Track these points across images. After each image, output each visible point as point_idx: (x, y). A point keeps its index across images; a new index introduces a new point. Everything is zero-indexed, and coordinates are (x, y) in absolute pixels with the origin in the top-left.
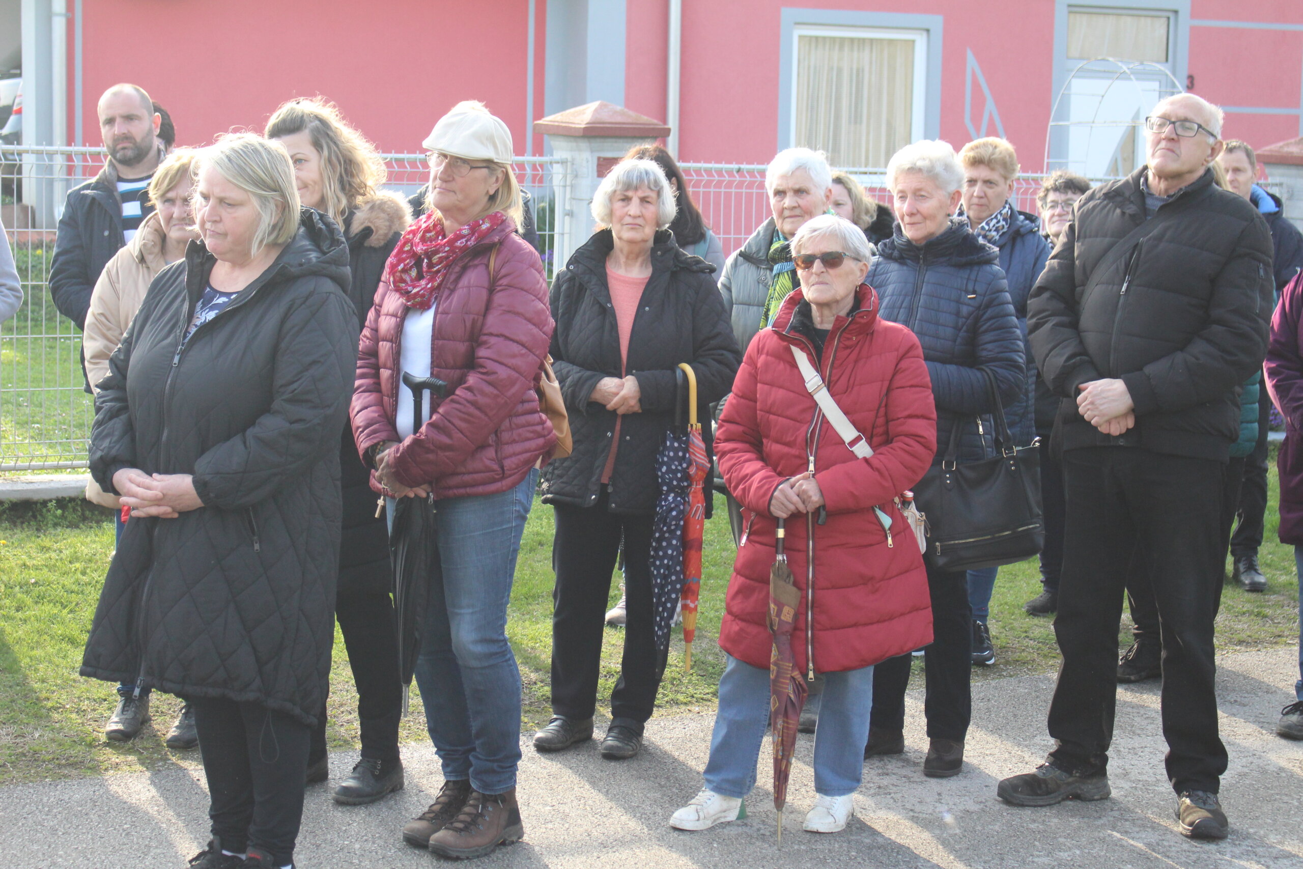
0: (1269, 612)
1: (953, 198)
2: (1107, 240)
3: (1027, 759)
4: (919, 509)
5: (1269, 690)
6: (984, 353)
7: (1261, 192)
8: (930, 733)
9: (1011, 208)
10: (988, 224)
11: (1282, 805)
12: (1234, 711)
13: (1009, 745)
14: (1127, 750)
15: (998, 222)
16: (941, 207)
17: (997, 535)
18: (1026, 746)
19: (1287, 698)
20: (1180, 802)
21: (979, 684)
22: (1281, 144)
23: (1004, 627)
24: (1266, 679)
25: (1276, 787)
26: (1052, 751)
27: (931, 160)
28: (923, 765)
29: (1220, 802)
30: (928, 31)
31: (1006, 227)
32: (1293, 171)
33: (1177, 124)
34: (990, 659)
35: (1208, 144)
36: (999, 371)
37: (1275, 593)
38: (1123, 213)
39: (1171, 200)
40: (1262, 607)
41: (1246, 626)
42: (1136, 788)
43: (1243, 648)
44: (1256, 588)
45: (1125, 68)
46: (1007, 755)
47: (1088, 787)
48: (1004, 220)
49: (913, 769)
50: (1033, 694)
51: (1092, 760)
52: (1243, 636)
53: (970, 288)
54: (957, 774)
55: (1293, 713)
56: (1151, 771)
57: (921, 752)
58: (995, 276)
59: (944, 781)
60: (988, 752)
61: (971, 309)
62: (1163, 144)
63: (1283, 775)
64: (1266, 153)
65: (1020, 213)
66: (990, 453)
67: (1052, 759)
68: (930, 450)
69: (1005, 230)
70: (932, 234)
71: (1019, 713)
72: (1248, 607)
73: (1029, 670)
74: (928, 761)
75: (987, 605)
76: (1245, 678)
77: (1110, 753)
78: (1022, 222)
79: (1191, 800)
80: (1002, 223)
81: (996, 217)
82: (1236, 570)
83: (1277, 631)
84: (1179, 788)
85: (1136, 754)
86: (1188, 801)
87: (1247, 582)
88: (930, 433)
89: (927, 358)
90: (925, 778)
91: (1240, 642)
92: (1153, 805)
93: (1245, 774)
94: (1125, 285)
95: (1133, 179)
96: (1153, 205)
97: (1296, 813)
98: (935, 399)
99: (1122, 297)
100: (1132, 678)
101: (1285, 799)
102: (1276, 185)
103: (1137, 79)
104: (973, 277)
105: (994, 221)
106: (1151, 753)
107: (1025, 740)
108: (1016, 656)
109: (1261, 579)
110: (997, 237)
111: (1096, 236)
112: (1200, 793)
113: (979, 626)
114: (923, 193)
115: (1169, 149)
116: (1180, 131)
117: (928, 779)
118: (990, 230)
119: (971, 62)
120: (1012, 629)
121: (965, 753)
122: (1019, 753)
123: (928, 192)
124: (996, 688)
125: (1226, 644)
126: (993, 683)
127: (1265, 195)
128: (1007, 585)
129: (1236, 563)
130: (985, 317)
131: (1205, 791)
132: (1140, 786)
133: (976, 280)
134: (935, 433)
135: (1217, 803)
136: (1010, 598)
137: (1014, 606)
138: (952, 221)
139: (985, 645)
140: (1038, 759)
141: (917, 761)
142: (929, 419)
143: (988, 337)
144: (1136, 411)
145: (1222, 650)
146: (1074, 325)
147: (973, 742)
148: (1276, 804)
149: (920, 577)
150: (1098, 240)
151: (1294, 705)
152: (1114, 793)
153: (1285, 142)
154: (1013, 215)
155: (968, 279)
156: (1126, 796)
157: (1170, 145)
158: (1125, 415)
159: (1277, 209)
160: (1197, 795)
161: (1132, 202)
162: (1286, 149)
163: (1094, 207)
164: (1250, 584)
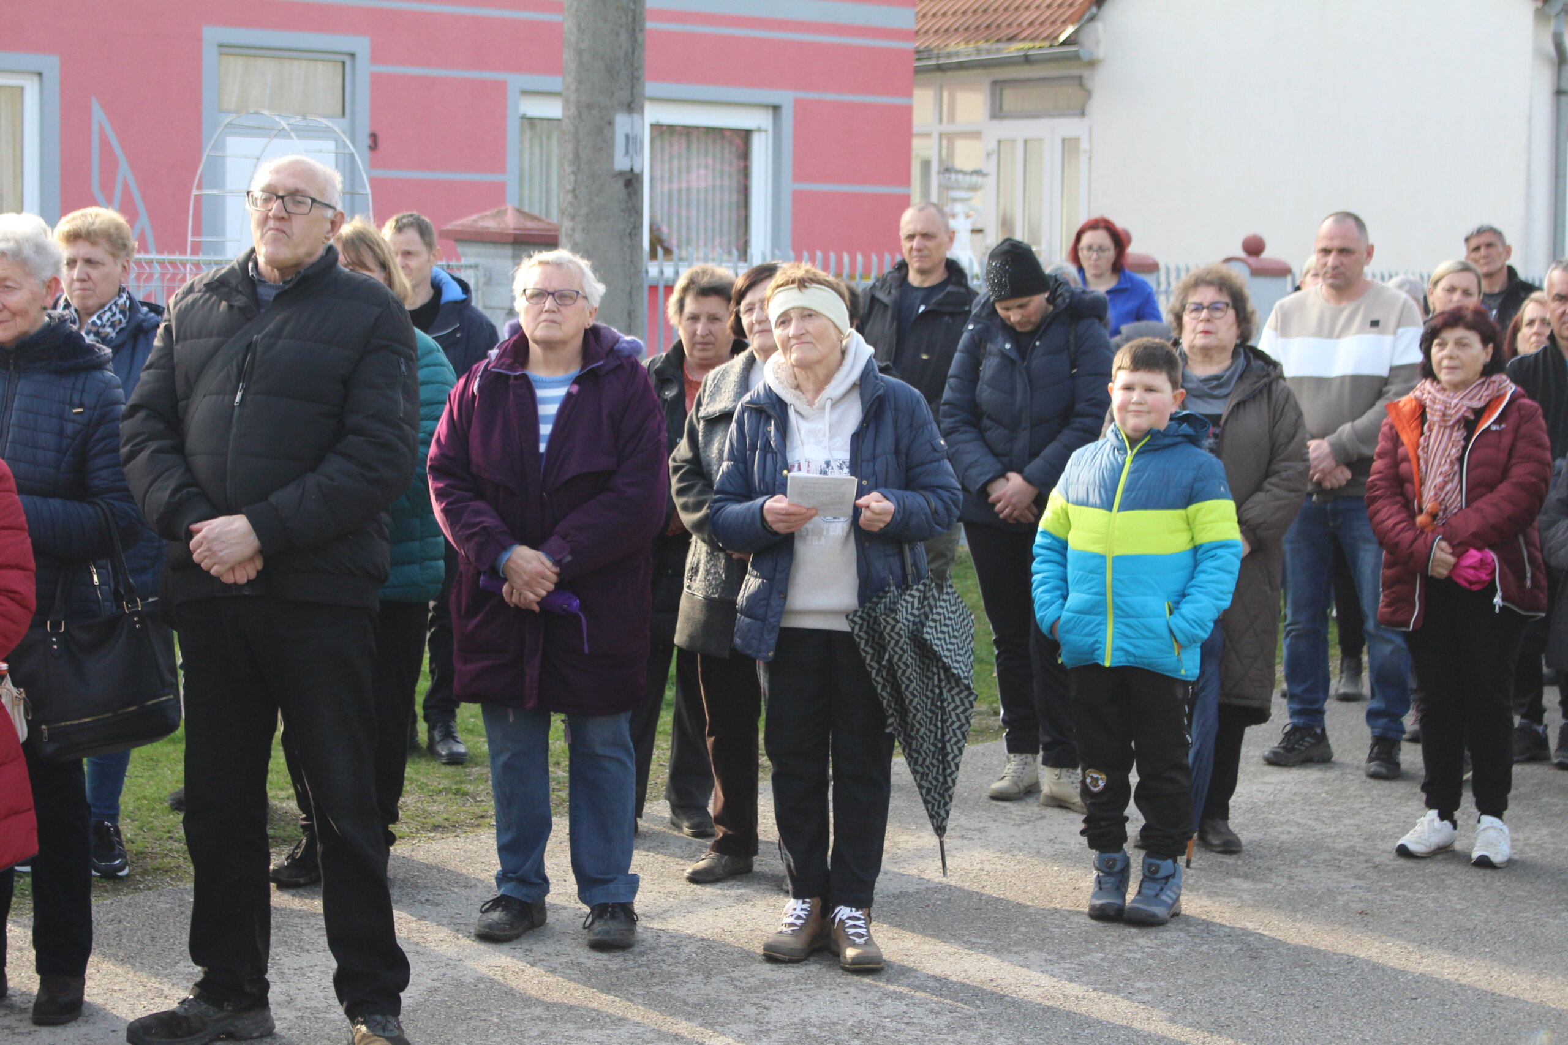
0: (470, 788)
1: (49, 287)
2: (213, 340)
3: (166, 992)
4: (16, 684)
5: (468, 884)
6: (96, 482)
7: (444, 276)
8: (39, 970)
9: (130, 298)
10: (100, 318)
11: (479, 1024)
12: (425, 912)
13: (144, 976)
14: (292, 971)
15: (114, 315)
16: (34, 299)
17: (120, 712)
18: (166, 976)
19: (489, 892)
20: (354, 1031)
21: (108, 902)
22: (474, 217)
23: (141, 828)
24: (464, 871)
25: (473, 1002)
26: (199, 979)
27: (17, 242)
28: (31, 1010)
29: (403, 1026)
30: (40, 75)
31: (124, 321)
32: (490, 250)
33: (286, 199)
34: (122, 869)
35: (325, 218)
36: (116, 503)
37: (477, 765)
38: (231, 307)
39: (287, 287)
40: (461, 783)
41: (442, 807)
42: (302, 1018)
43: (439, 835)
44: (455, 760)
45: (283, 124)
46: (141, 990)
47: (245, 1023)
48: (122, 312)
49: (18, 1017)
50: (177, 909)
51: (248, 988)
52: (438, 820)
53: (76, 399)
54: (75, 1019)
55: (494, 910)
56: (321, 995)
57: (30, 995)
58: (108, 384)
59: (59, 1030)
60: (116, 988)
61: (77, 426)
62: (271, 223)
63: (482, 986)
64: (458, 229)
65: (143, 304)
66: (109, 608)
67: (198, 990)
68: (28, 609)
69: (123, 325)
70: (26, 333)
71: (158, 934)
72: (445, 783)
73: (172, 879)
74: (37, 1005)
75: (117, 799)
76: (440, 871)
77: (271, 976)
78: (146, 314)
79: (368, 1027)
80: (119, 316)
81: (110, 309)
82: (431, 738)
83: (478, 811)
84: (353, 1013)
85: (304, 975)
86: (364, 1028)
87: (443, 753)
88: (26, 585)
89: (21, 491)
90: (34, 1028)
91: (435, 828)
92: (323, 1037)
93: (436, 990)
94: (239, 394)
95: (239, 264)
96: (267, 294)
97: (496, 1031)
98: (33, 544)
99: (237, 410)
100: (302, 880)
101: (484, 1015)
102: (470, 267)
103: (299, 137)
104: (79, 386)
105: (109, 314)
106: (322, 972)
107: (164, 968)
108: (156, 863)
109: (461, 749)
110: (113, 335)
111: (199, 336)
112: (379, 1018)
113: (108, 828)
114: (9, 283)
115: (277, 230)
116: (291, 208)
117: (38, 1028)
118: (103, 326)
119: (98, 114)
120: (151, 829)
121: (87, 991)
122: (157, 985)
123: (16, 282)
124: (129, 905)
125: (418, 831)
126: (126, 899)
127: (450, 279)
128: (146, 774)
129: (430, 730)
130: (96, 437)
131: (384, 1015)
132: (307, 1014)
133: (83, 391)
134: (33, 588)
135: (399, 1028)
136: (149, 791)
137: (154, 800)
138: (50, 316)
139: (117, 852)
140: (180, 991)
141: (23, 1006)
142: (24, 569)
143: (99, 462)
144: (265, 551)
145: (413, 838)
146: (179, 449)
147: (98, 976)
148: (472, 1023)
149: (18, 773)
150: (203, 341)
151: (495, 900)
152: (279, 1027)
153: (480, 215)
154: (133, 306)
155: (73, 389)
156: (289, 1029)
157: (278, 225)
158: (251, 559)
159: (464, 297)
160: (375, 1020)
161: (240, 292)
162: (481, 224)
163: (195, 302)
164: (448, 755)
